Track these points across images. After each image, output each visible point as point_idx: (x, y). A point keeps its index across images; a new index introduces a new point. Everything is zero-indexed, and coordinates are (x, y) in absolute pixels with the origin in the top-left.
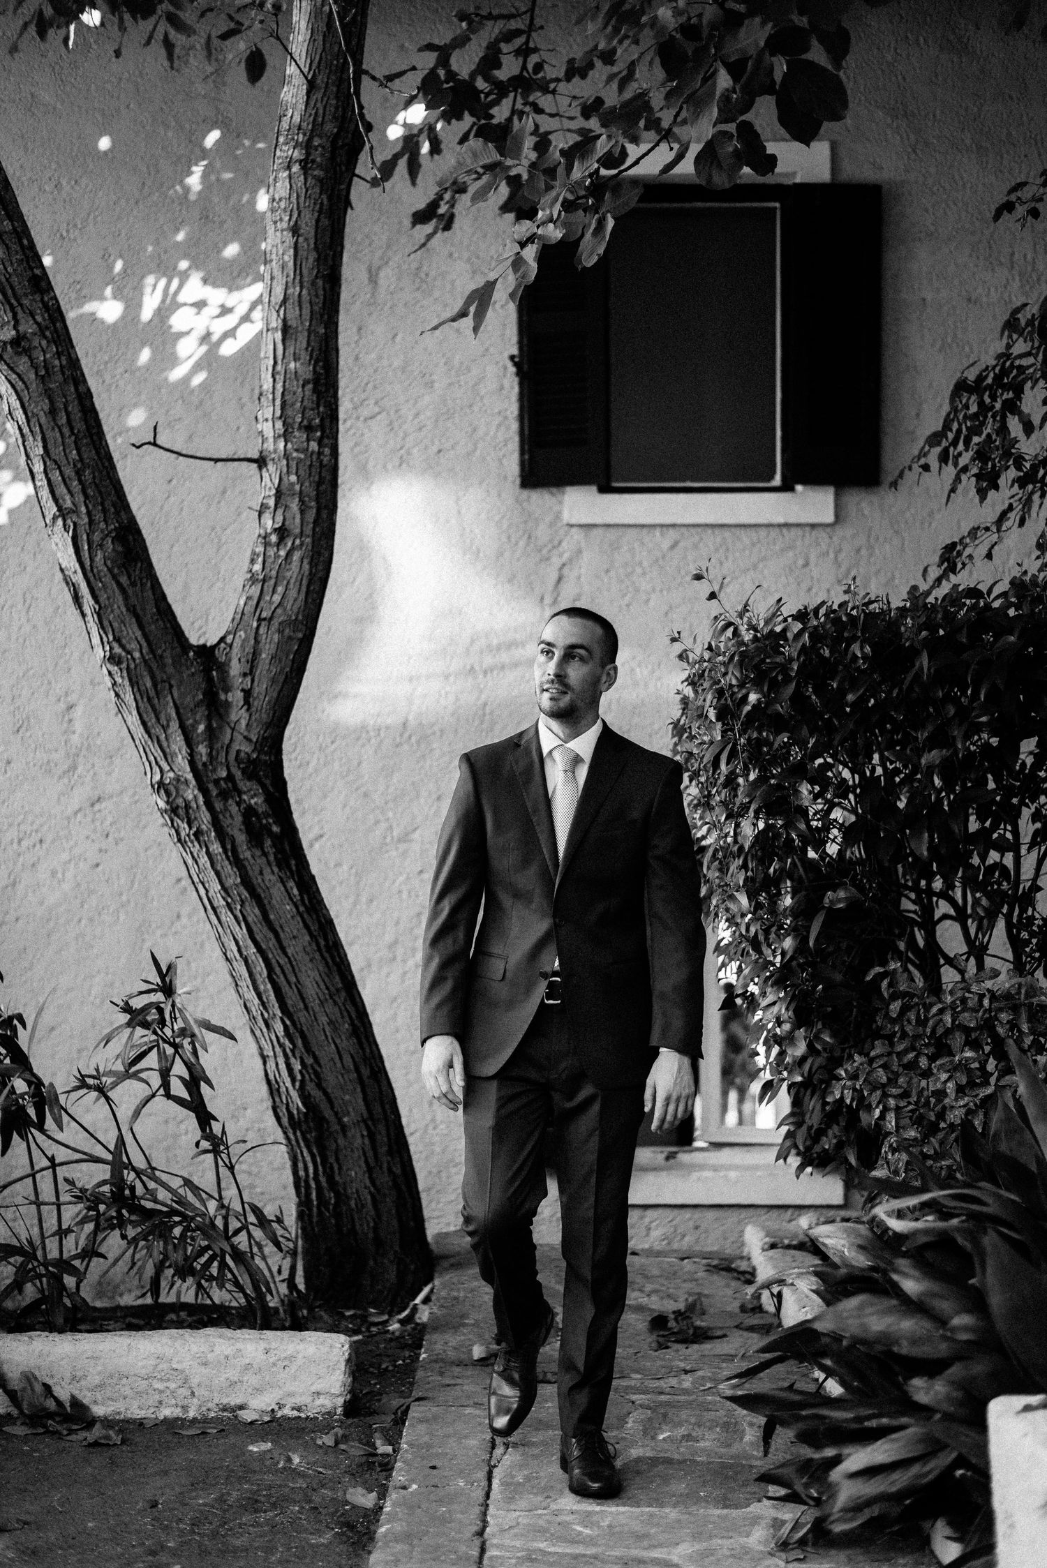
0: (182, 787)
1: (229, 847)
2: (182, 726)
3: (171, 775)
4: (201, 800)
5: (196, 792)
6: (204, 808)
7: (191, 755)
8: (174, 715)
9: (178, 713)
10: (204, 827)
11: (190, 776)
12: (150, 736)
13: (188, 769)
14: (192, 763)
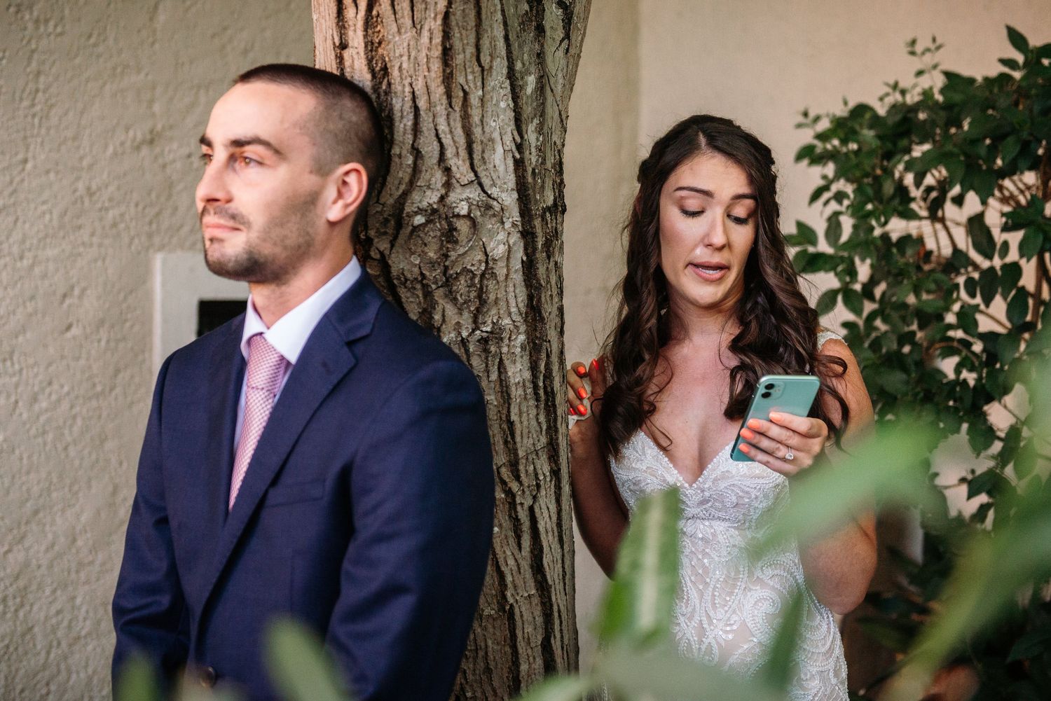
0: (490, 224)
1: (542, 367)
2: (511, 74)
3: (474, 194)
4: (519, 255)
5: (515, 238)
6: (518, 277)
7: (519, 147)
8: (501, 44)
9: (506, 38)
10: (506, 321)
11: (509, 199)
12: (449, 95)
13: (511, 181)
14: (519, 164)
